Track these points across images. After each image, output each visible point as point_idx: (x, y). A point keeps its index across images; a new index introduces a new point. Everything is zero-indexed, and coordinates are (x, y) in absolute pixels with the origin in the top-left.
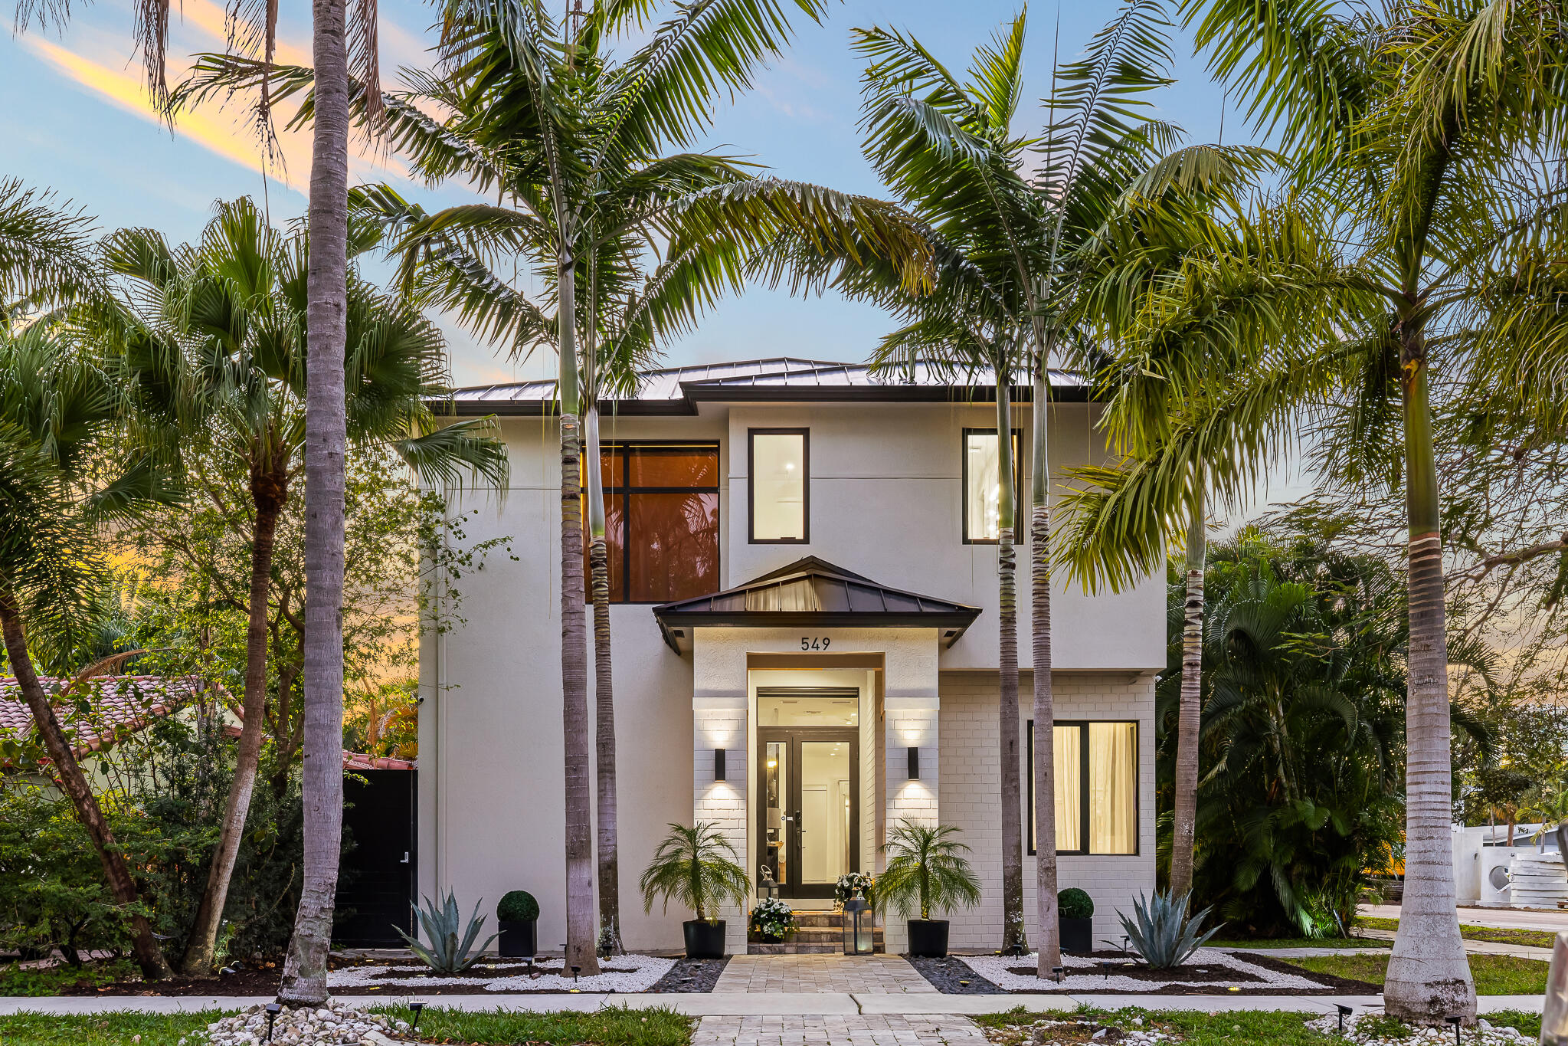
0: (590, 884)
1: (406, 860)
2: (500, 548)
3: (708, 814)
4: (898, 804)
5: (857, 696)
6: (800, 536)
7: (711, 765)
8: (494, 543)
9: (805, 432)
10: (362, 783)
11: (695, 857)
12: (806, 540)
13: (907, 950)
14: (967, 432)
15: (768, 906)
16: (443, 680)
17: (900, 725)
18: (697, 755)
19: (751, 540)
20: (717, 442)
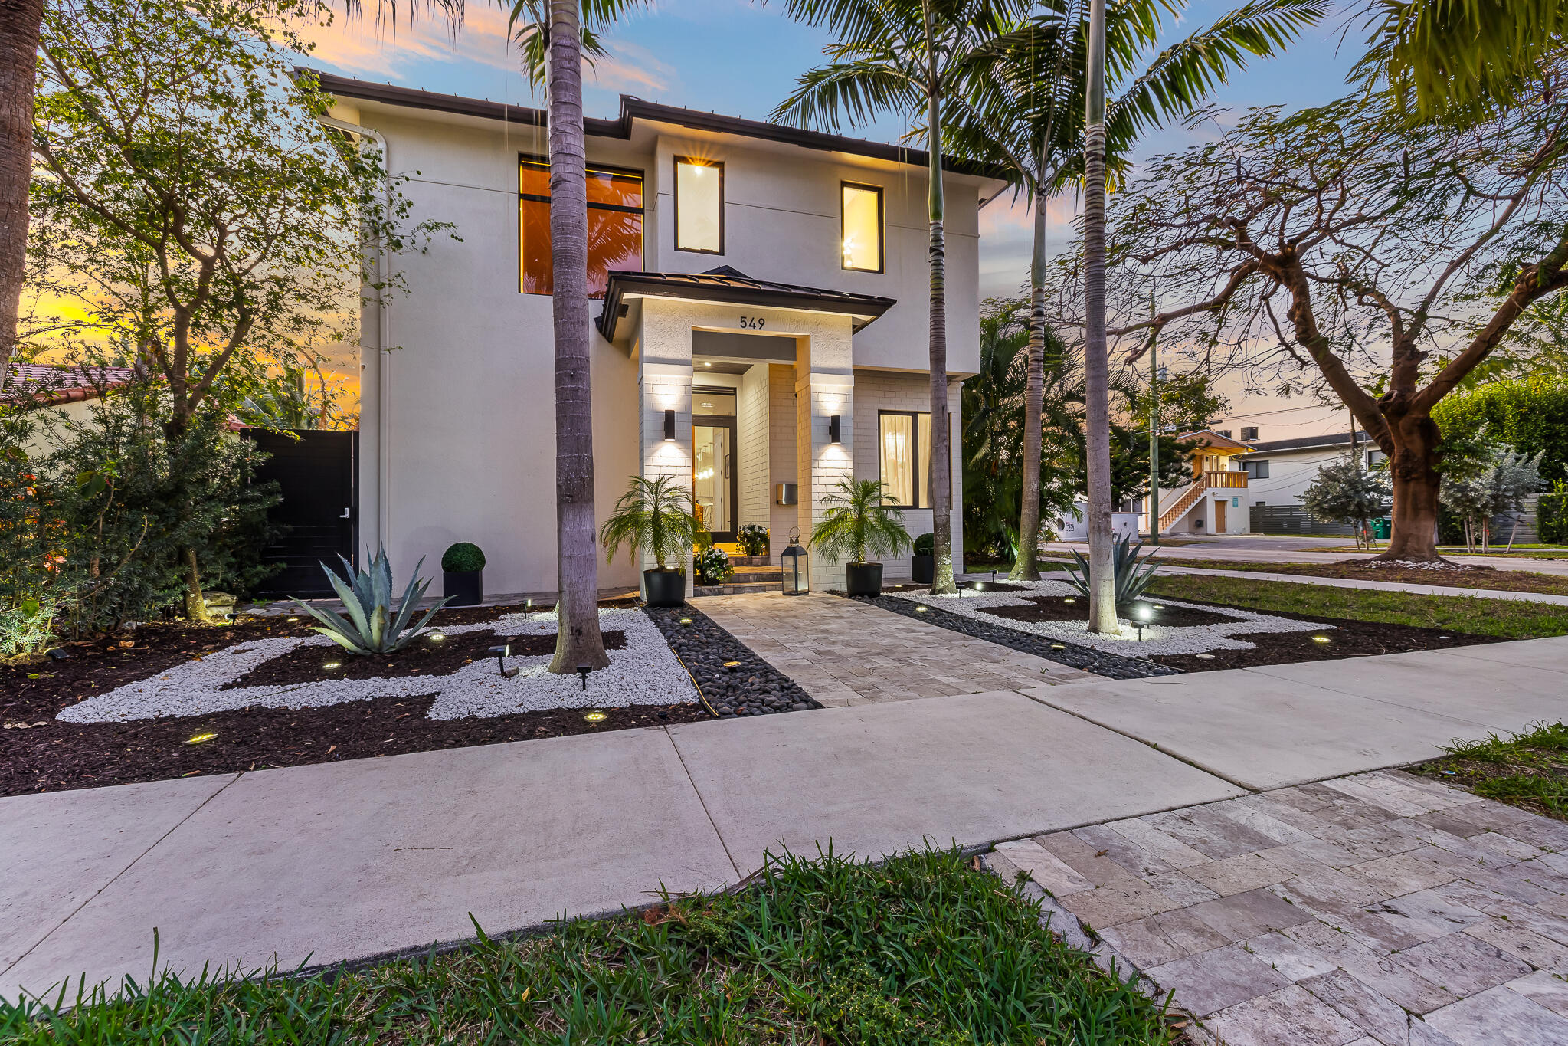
0: (593, 539)
1: (347, 516)
2: (443, 232)
3: (656, 470)
4: (822, 464)
5: (735, 393)
6: (716, 249)
7: (661, 426)
8: (437, 226)
9: (720, 165)
10: (294, 440)
11: (656, 508)
12: (721, 252)
13: (844, 588)
14: (844, 184)
15: (710, 553)
16: (386, 342)
17: (822, 397)
18: (646, 417)
19: (676, 248)
20: (641, 173)
